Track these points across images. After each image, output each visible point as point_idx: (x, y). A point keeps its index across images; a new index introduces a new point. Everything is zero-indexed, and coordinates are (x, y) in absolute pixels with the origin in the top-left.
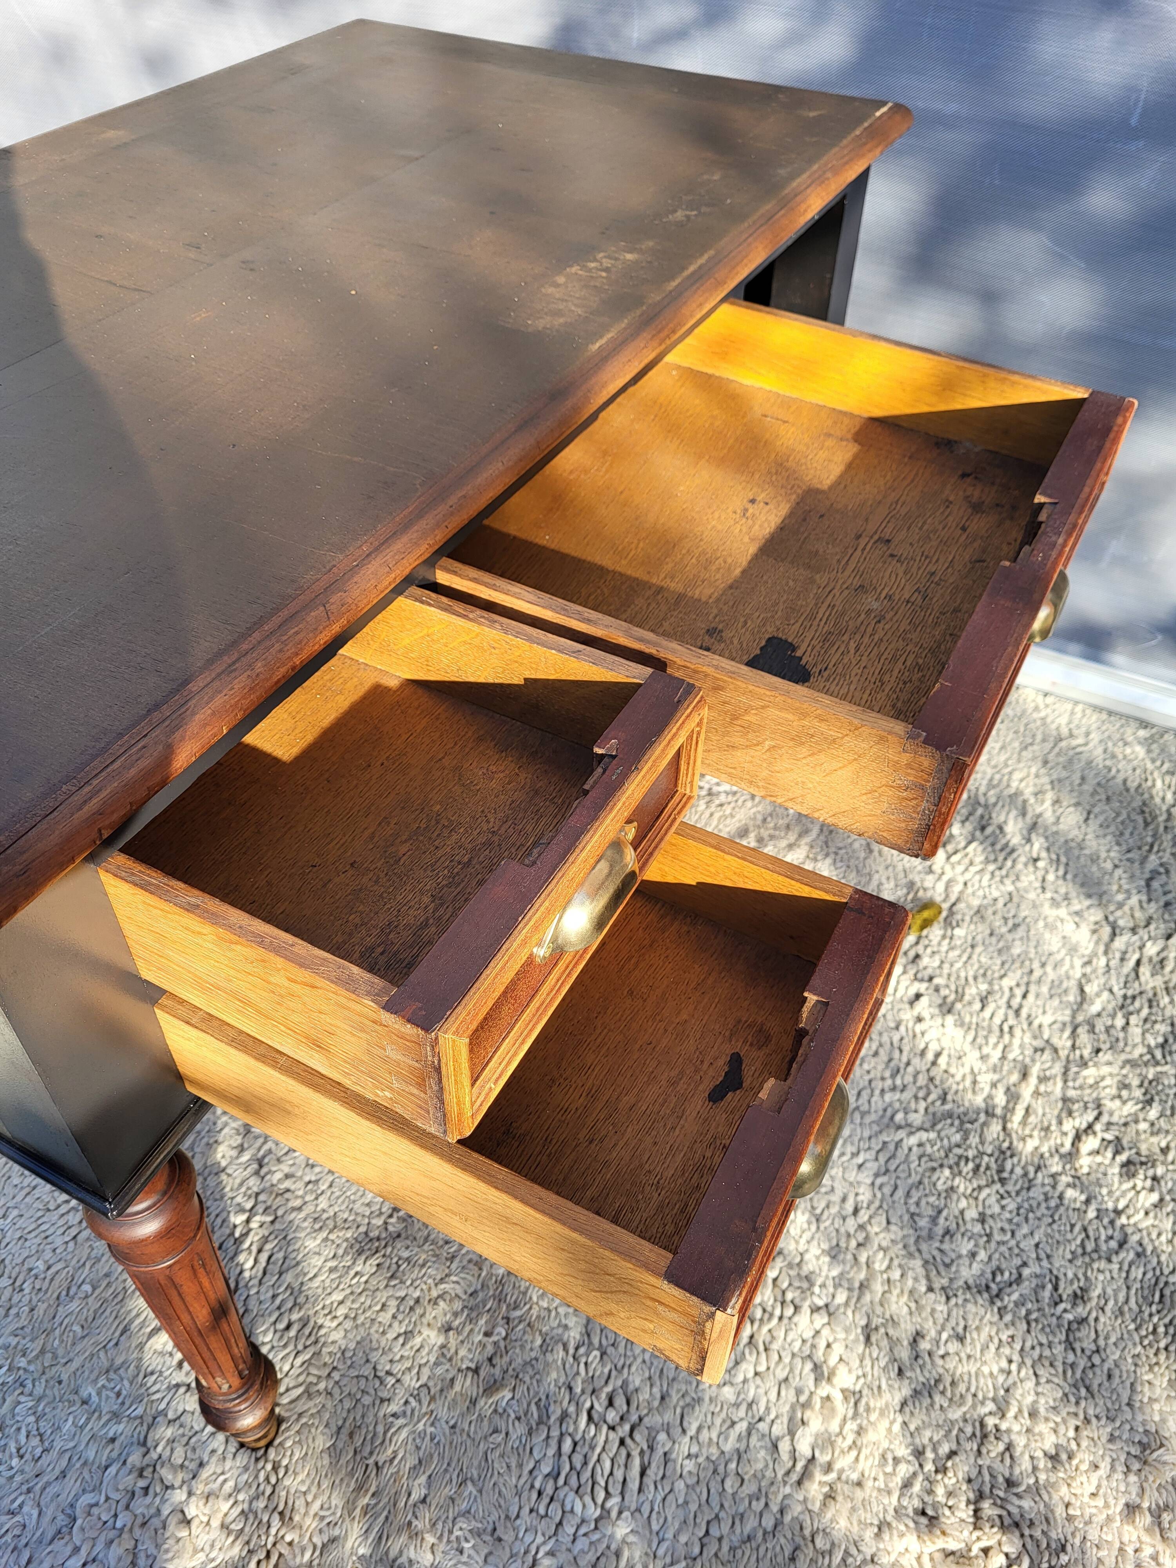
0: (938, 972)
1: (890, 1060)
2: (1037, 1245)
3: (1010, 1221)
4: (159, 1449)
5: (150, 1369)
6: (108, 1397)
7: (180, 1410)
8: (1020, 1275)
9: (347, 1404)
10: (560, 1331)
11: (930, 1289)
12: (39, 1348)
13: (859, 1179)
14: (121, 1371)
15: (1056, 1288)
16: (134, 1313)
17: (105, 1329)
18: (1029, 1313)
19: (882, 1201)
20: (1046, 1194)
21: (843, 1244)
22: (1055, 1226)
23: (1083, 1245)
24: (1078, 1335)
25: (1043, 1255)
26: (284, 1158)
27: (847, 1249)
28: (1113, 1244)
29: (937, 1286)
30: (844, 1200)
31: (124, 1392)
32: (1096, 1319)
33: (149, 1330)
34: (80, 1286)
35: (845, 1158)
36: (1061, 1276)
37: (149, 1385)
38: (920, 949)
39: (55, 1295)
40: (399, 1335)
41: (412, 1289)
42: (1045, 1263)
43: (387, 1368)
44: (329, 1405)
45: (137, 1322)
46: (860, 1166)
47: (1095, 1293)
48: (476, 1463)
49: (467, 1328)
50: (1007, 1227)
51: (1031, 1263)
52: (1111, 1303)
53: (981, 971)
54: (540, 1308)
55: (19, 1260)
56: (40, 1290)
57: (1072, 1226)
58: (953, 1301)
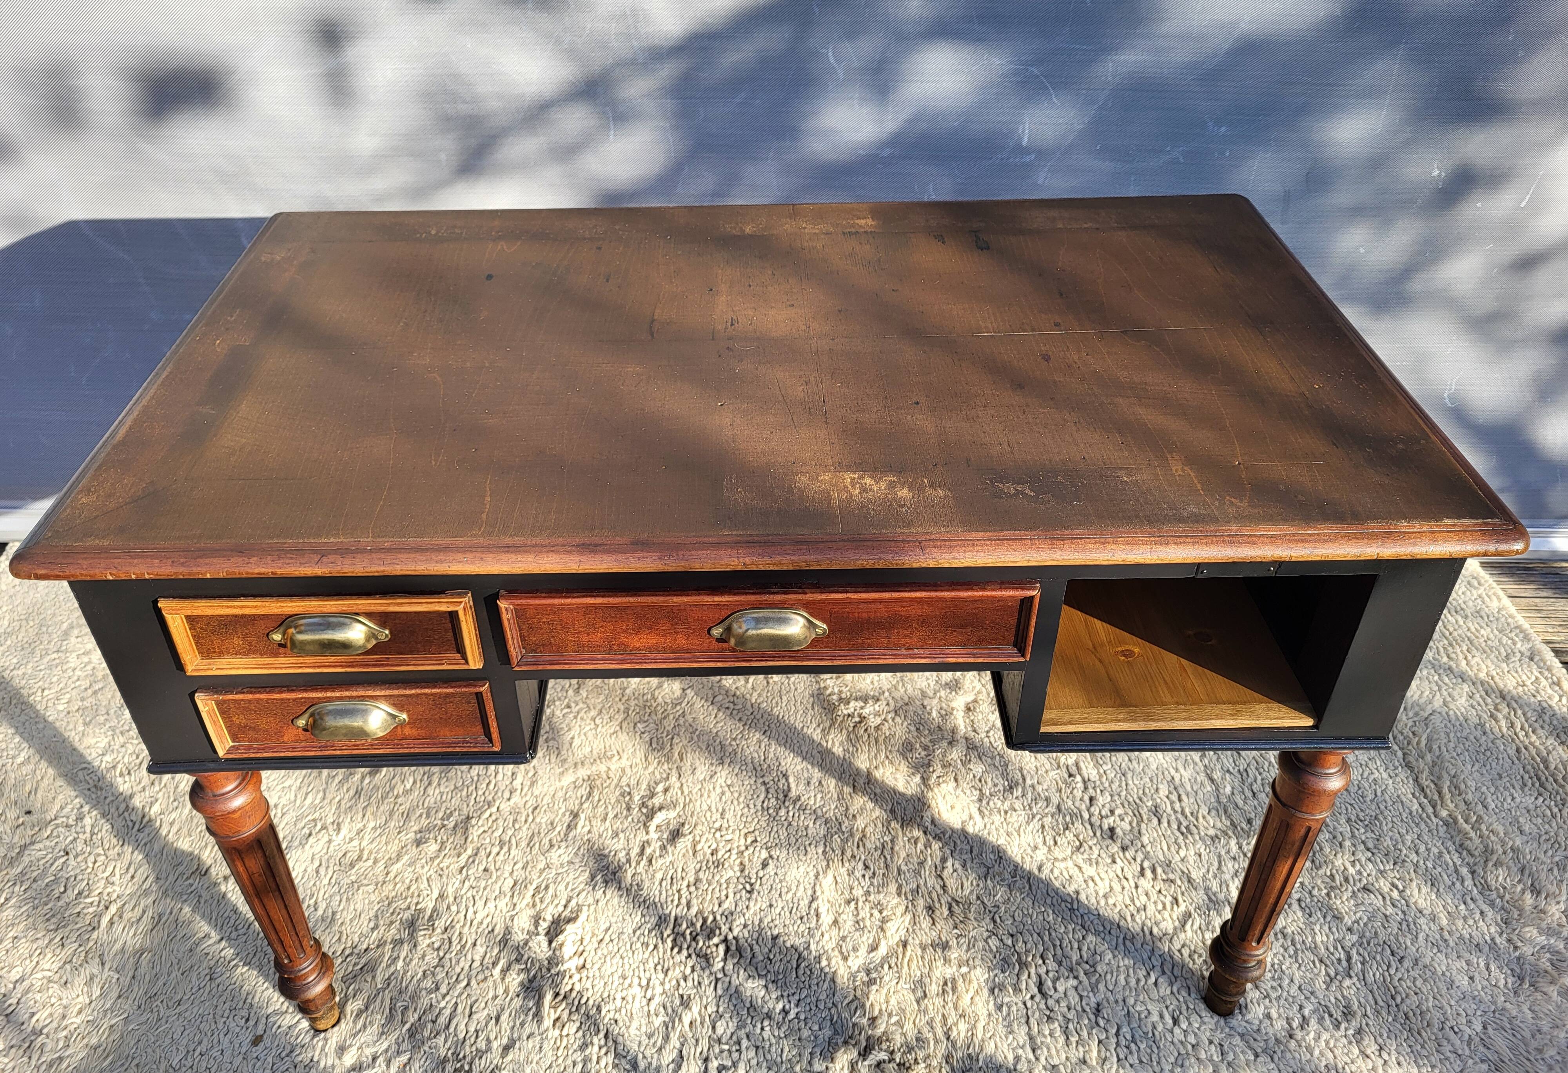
0: (1113, 805)
1: (1123, 888)
2: (1300, 988)
3: (1273, 978)
8: (1304, 1017)
11: (1257, 1056)
13: (1162, 994)
15: (1331, 1016)
18: (1327, 1043)
19: (1186, 1003)
20: (1282, 946)
21: (1183, 1052)
22: (1303, 968)
23: (1328, 974)
24: (1365, 1043)
25: (1309, 995)
27: (1187, 1054)
28: (1344, 963)
29: (1259, 1050)
30: (1161, 1017)
32: (1367, 1024)
35: (1142, 983)
36: (1329, 1004)
38: (1091, 791)
42: (1313, 999)
46: (1156, 984)
47: (1355, 1007)
50: (1275, 984)
51: (1305, 1003)
52: (1368, 1008)
53: (1141, 792)
57: (1314, 962)
58: (1276, 1058)
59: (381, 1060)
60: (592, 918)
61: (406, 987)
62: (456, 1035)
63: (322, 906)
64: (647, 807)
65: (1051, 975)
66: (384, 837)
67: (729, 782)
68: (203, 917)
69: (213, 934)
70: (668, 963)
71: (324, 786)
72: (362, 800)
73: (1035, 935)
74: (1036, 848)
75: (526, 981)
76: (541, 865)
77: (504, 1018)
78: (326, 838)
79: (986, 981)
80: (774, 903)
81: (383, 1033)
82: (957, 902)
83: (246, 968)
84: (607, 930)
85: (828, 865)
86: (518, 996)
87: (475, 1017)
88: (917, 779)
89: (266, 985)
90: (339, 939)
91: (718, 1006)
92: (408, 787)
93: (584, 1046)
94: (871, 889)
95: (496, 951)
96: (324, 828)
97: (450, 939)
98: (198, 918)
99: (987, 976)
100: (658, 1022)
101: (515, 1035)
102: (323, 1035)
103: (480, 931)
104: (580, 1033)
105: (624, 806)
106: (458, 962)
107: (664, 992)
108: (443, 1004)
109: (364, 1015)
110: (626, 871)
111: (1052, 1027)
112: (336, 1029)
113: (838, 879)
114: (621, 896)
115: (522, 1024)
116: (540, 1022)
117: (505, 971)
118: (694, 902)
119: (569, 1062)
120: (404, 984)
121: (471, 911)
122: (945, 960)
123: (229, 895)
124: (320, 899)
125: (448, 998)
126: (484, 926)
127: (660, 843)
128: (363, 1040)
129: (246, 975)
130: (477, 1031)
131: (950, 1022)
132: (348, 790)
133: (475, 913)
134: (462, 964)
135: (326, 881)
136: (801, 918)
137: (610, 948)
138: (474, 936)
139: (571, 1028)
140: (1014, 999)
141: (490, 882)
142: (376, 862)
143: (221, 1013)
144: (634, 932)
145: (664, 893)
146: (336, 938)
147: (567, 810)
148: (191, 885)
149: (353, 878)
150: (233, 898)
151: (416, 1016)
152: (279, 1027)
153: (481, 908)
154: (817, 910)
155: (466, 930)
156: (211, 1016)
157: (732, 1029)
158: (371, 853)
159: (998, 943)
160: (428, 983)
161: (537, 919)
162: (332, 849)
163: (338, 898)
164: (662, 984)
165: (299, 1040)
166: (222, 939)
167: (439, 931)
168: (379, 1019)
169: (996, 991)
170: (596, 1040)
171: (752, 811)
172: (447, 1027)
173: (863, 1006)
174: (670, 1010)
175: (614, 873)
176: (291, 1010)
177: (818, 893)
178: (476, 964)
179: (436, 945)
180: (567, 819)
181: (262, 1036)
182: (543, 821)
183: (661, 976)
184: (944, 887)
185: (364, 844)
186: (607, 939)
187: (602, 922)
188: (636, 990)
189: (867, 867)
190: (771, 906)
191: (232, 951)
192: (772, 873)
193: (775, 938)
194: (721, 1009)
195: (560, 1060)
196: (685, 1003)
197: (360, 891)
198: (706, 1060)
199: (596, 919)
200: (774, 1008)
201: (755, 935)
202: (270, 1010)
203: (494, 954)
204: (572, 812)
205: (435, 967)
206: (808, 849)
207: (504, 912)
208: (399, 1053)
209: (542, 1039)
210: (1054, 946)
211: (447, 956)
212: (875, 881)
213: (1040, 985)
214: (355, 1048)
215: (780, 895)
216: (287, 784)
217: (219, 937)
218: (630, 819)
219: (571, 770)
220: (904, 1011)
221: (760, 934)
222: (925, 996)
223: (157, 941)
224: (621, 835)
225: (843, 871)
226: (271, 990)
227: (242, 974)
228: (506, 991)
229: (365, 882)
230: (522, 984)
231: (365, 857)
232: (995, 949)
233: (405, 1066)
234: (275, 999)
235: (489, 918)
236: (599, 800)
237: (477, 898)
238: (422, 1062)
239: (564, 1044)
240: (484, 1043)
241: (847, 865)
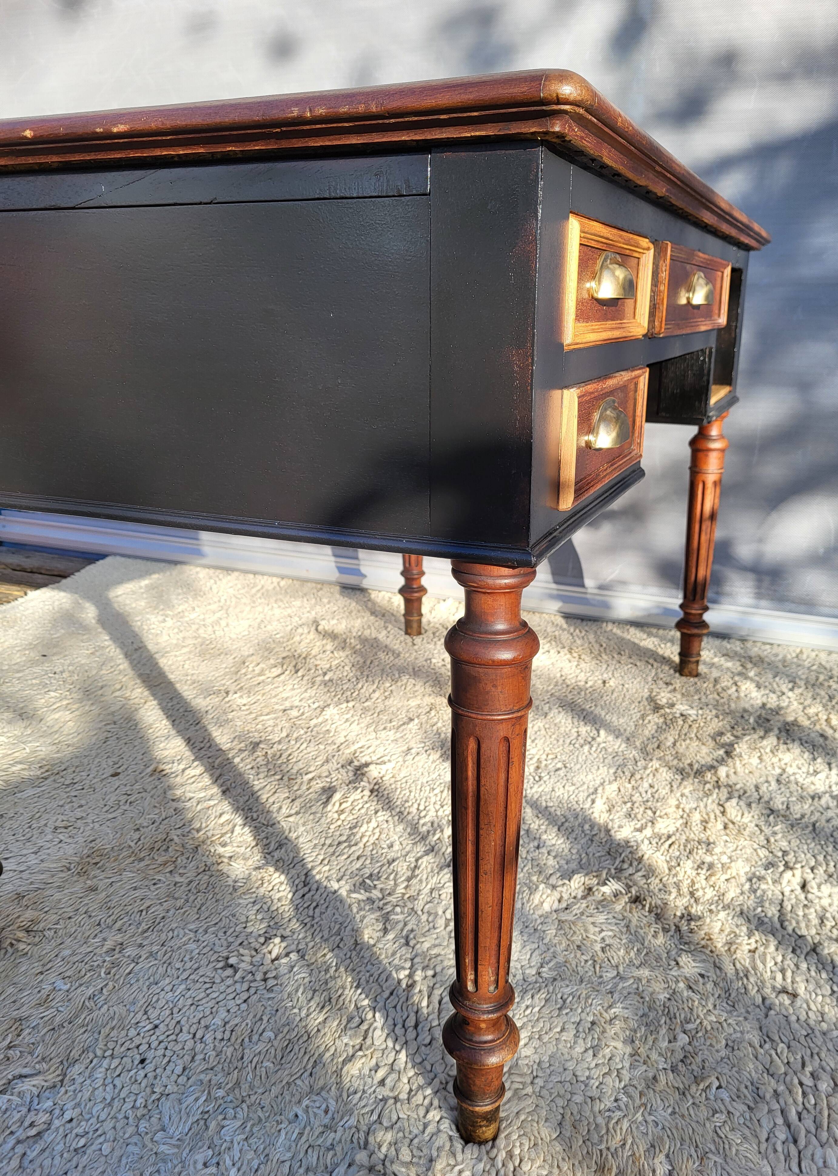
4: (384, 1149)
5: (352, 1089)
6: (315, 1115)
7: (394, 1118)
9: (560, 1102)
10: (739, 1035)
12: (234, 1081)
14: (323, 1093)
16: (322, 1048)
17: (297, 1063)
26: (427, 934)
31: (332, 1108)
33: (341, 1060)
34: (261, 1035)
37: (354, 1102)
39: (239, 1041)
40: (586, 1050)
41: (584, 1015)
43: (587, 1073)
44: (542, 1103)
45: (328, 1055)
48: (709, 1138)
49: (650, 1039)
54: (711, 1022)
55: (195, 1020)
56: (223, 1039)
65: (817, 880)
73: (809, 856)
74: (828, 808)
76: (371, 737)
79: (746, 873)
80: (556, 789)
82: (733, 823)
85: (616, 780)
87: (277, 795)
99: (747, 869)
111: (807, 911)
113: (622, 789)
121: (305, 746)
122: (707, 850)
131: (697, 886)
137: (403, 785)
138: (299, 758)
140: (772, 887)
159: (767, 853)
169: (754, 880)
184: (723, 813)
186: (404, 780)
189: (651, 786)
206: (601, 768)
210: (827, 865)
213: (804, 886)
215: (564, 787)
222: (679, 865)
225: (629, 786)
232: (762, 856)
235: (316, 753)
239: (339, 823)
241: (633, 782)
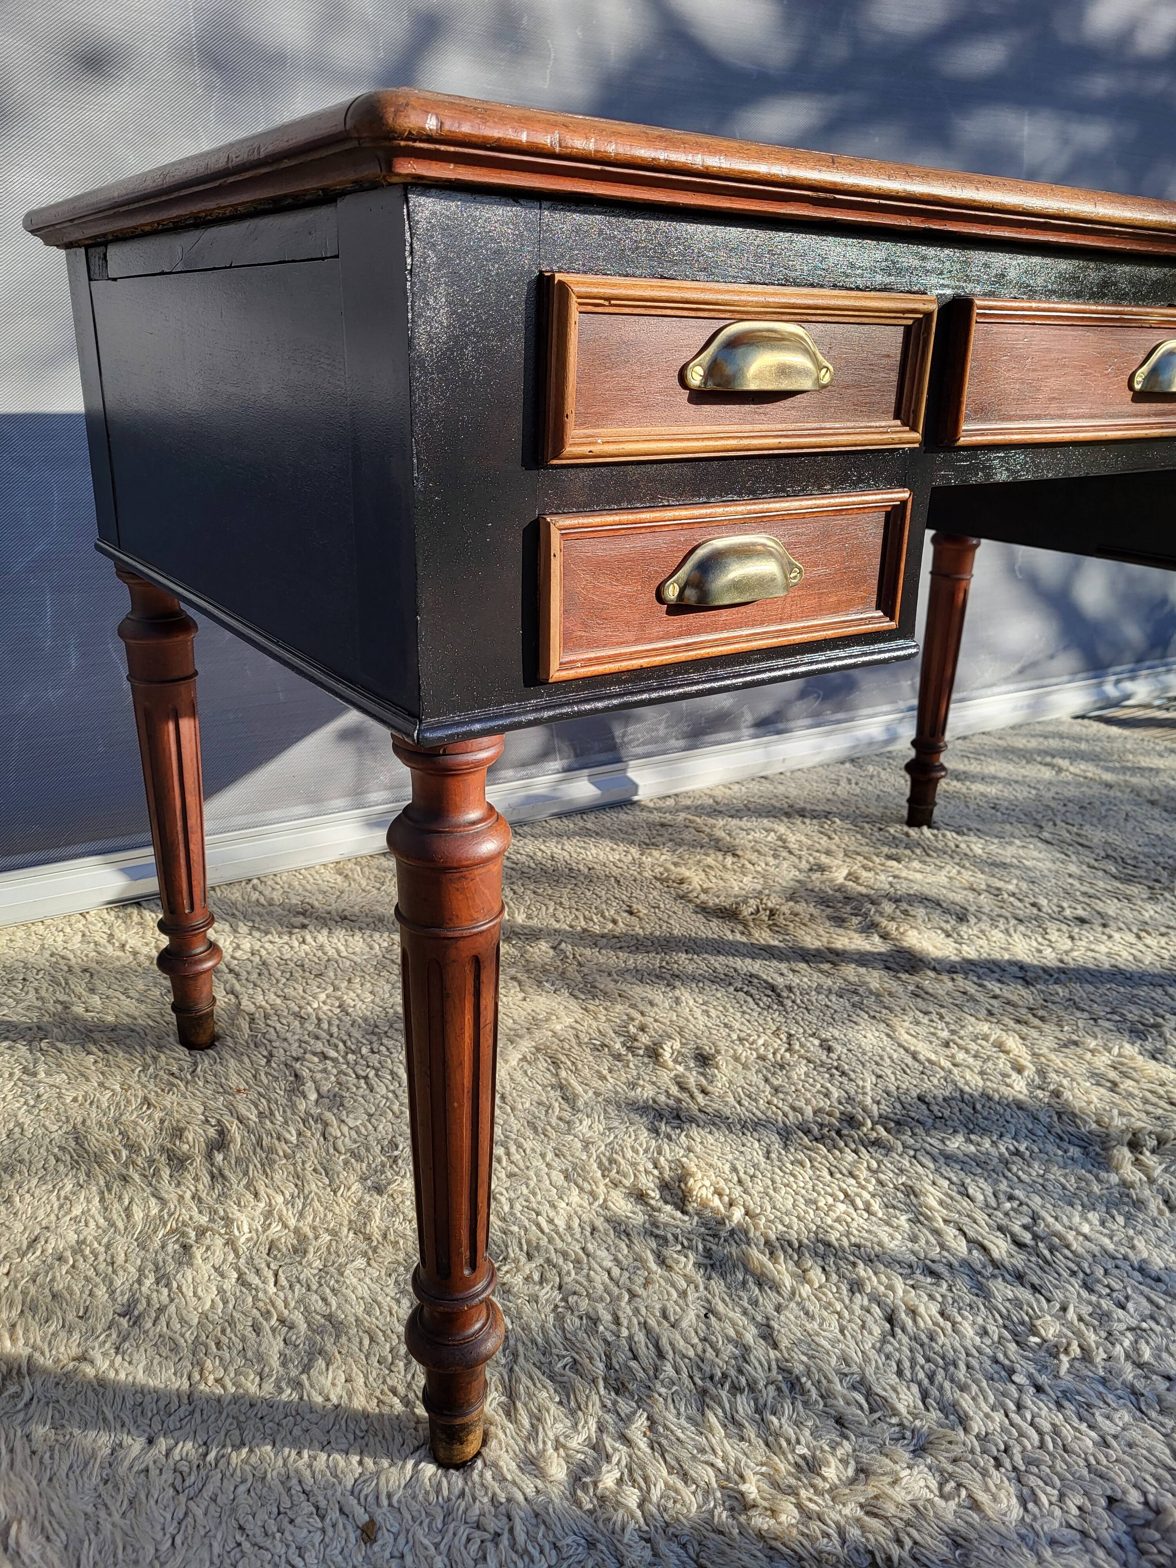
0: (1054, 903)
59: (608, 1442)
60: (702, 1164)
61: (547, 1340)
62: (684, 1356)
63: (298, 1318)
64: (640, 1048)
66: (316, 1204)
67: (701, 1001)
68: (85, 1425)
69: (127, 1440)
70: (845, 1167)
71: (148, 1190)
72: (233, 1179)
74: (1039, 950)
75: (701, 1260)
76: (579, 1145)
77: (721, 1307)
78: (219, 1242)
79: (1141, 1053)
81: (573, 1413)
83: (245, 1451)
84: (734, 1169)
85: (888, 1025)
86: (709, 1278)
87: (683, 1325)
88: (876, 939)
89: (305, 1454)
90: (372, 1340)
91: (949, 1179)
92: (294, 1139)
93: (856, 1287)
94: (953, 1027)
95: (623, 1246)
96: (201, 1232)
97: (548, 1261)
98: (76, 1432)
99: (1136, 1049)
100: (903, 1220)
101: (759, 1318)
102: (479, 1463)
103: (578, 1236)
104: (834, 1277)
105: (610, 1058)
106: (590, 1280)
107: (873, 1196)
108: (625, 1333)
109: (519, 1405)
110: (688, 1109)
112: (493, 1444)
114: (710, 1133)
115: (755, 1303)
116: (776, 1287)
117: (662, 1261)
118: (801, 1104)
119: (858, 1311)
120: (540, 1340)
121: (542, 1221)
122: (1089, 1052)
123: (112, 1374)
124: (286, 1312)
125: (625, 1322)
126: (577, 1230)
127: (694, 1073)
128: (551, 1435)
129: (253, 1460)
130: (705, 1340)
132: (197, 1179)
133: (551, 1221)
134: (598, 1279)
135: (272, 1289)
136: (922, 1073)
137: (761, 1183)
138: (577, 1245)
139: (816, 1275)
141: (532, 1184)
142: (334, 1233)
143: (259, 1531)
144: (768, 1158)
145: (755, 1110)
146: (366, 1342)
147: (544, 1087)
148: (16, 1396)
149: (318, 1264)
150: (122, 1376)
151: (601, 1366)
152: (389, 1496)
153: (552, 1214)
154: (929, 1061)
155: (560, 1245)
156: (246, 1546)
157: (989, 1191)
158: (314, 1228)
159: (1109, 1023)
160: (572, 1322)
161: (640, 1197)
162: (242, 1248)
163: (315, 1297)
164: (863, 1188)
165: (445, 1493)
166: (150, 1441)
167: (523, 1259)
168: (546, 1396)
169: (1158, 1056)
170: (862, 1273)
171: (755, 1014)
172: (661, 1355)
173: (1075, 1115)
174: (903, 1207)
175: (678, 1117)
176: (385, 1463)
177: (912, 1048)
178: (616, 1272)
179: (536, 1277)
180: (555, 1094)
181: (372, 1521)
182: (527, 1105)
183: (852, 1181)
185: (292, 1222)
186: (745, 1177)
187: (720, 1164)
188: (841, 1207)
190: (880, 1077)
191: (189, 1445)
192: (845, 1051)
193: (920, 1098)
194: (954, 1179)
195: (846, 1314)
196: (910, 1191)
197: (347, 1272)
198: (1000, 1228)
199: (711, 1166)
200: (1001, 1154)
201: (898, 1105)
202: (349, 1483)
203: (626, 1252)
204: (553, 1087)
205: (565, 1299)
206: (852, 1019)
207: (586, 1204)
208: (627, 1420)
209: (798, 1304)
211: (567, 1279)
212: (947, 1019)
214: (550, 1451)
215: (877, 1065)
216: (77, 1211)
217: (143, 1440)
218: (631, 1065)
219: (511, 1048)
220: (1113, 1103)
221: (901, 1103)
222: (1114, 1083)
223: (20, 1500)
224: (641, 1082)
225: (908, 1024)
226: (323, 1456)
227: (246, 1462)
228: (689, 1280)
229: (343, 1260)
230: (698, 1265)
231: (311, 1235)
232: (1114, 1028)
233: (650, 1428)
234: (342, 1463)
235: (576, 1220)
236: (573, 1063)
237: (535, 1206)
238: (674, 1411)
239: (829, 1296)
240: (730, 1347)
241: (905, 1018)
